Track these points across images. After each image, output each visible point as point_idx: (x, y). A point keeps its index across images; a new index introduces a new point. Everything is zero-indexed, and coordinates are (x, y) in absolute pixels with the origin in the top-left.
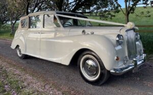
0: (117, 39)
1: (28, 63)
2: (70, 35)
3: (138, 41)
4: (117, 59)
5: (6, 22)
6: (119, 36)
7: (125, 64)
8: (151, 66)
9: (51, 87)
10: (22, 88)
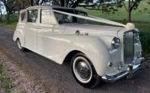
0: (113, 42)
1: (26, 56)
2: (65, 33)
3: (137, 42)
4: (111, 65)
5: (14, 12)
6: (115, 39)
7: (119, 69)
8: (148, 67)
9: (40, 88)
10: (12, 87)
